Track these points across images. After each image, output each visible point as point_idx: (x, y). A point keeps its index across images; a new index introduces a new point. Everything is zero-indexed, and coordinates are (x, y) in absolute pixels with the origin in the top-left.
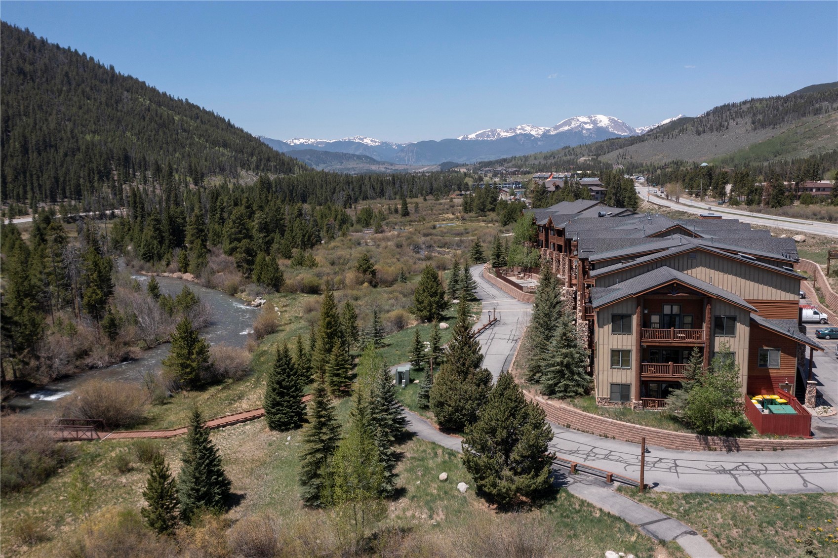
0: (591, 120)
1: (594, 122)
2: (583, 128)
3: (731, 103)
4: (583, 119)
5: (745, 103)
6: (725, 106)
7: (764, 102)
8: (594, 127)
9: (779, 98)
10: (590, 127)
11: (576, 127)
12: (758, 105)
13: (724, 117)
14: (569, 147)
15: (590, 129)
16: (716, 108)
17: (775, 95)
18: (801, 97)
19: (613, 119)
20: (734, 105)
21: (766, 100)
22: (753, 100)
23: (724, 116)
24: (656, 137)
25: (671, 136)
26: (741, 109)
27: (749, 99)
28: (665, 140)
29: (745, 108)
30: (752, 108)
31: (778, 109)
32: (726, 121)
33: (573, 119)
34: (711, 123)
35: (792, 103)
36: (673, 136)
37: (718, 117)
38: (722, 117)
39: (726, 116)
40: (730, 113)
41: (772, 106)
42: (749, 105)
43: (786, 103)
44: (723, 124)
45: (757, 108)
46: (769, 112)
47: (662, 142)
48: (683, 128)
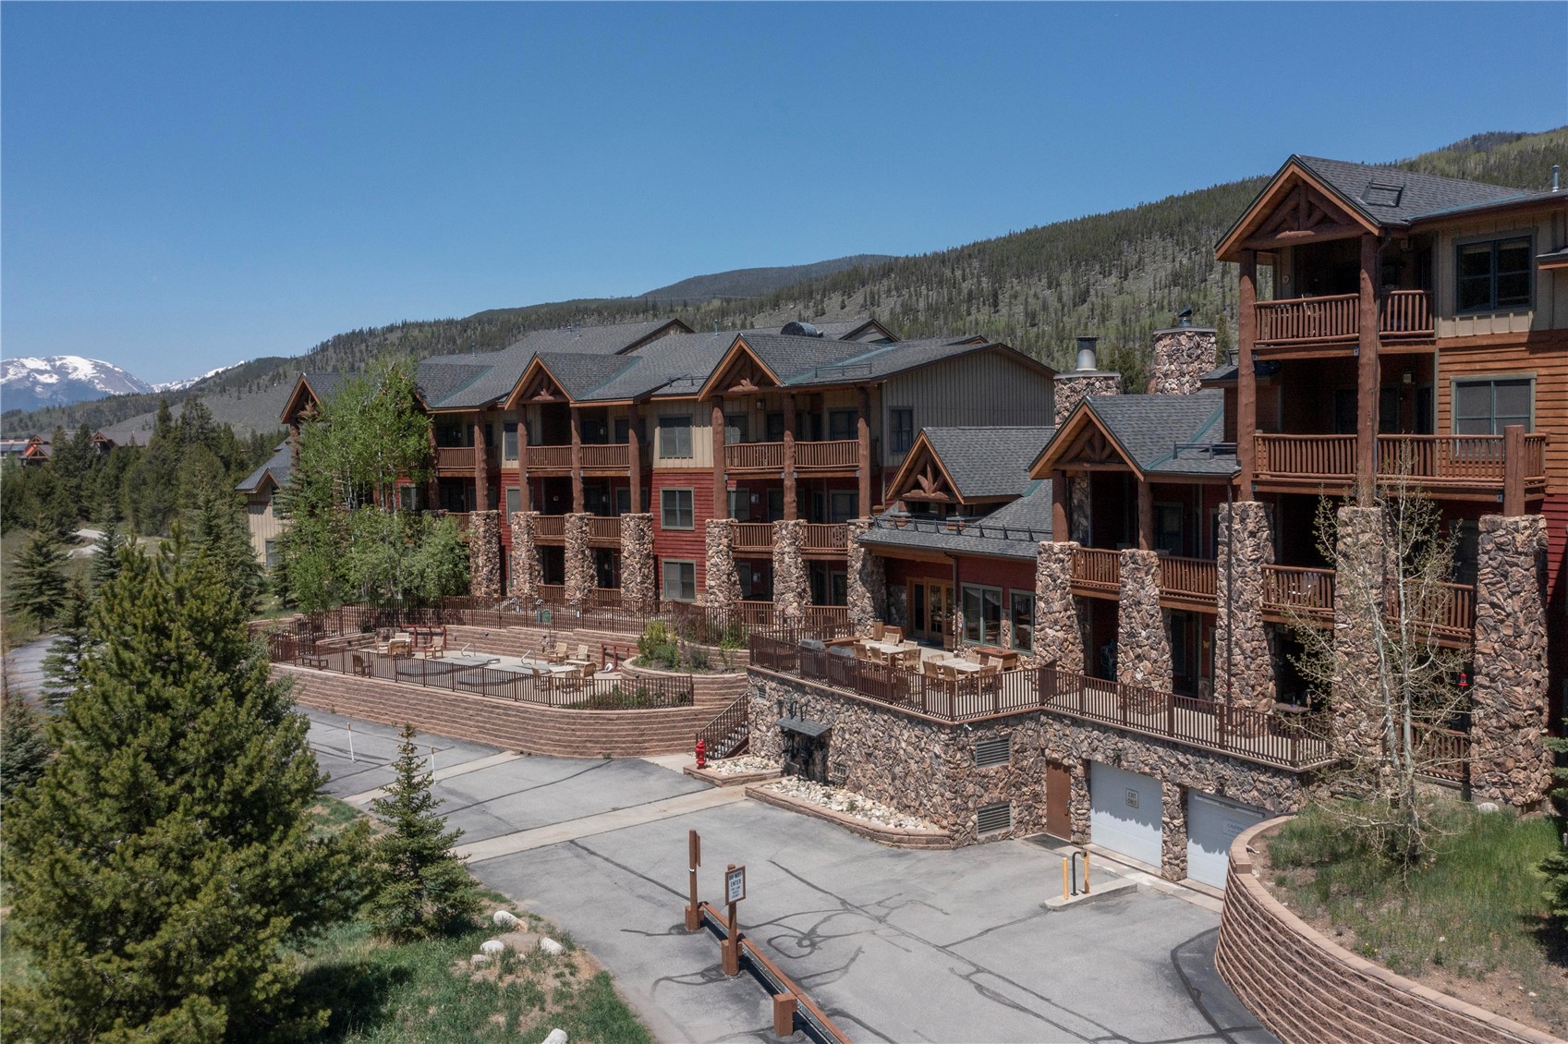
0: (53, 366)
1: (61, 371)
2: (36, 383)
3: (366, 328)
4: (33, 363)
5: (391, 329)
6: (353, 333)
7: (426, 328)
8: (60, 381)
9: (450, 323)
10: (54, 379)
11: (19, 380)
12: (416, 333)
13: (358, 355)
14: (20, 411)
15: (52, 384)
16: (339, 337)
17: (443, 317)
18: (490, 322)
19: (103, 366)
20: (372, 332)
21: (430, 325)
22: (405, 325)
23: (356, 350)
24: (223, 390)
25: (255, 388)
26: (386, 339)
27: (399, 323)
28: (243, 396)
29: (393, 337)
30: (405, 337)
31: (455, 342)
32: (362, 360)
33: (11, 363)
34: (332, 363)
35: (478, 333)
36: (259, 388)
37: (346, 353)
38: (353, 353)
39: (361, 351)
40: (367, 346)
41: (442, 335)
42: (399, 334)
43: (465, 331)
44: (356, 365)
45: (415, 339)
46: (440, 346)
47: (239, 398)
48: (278, 373)
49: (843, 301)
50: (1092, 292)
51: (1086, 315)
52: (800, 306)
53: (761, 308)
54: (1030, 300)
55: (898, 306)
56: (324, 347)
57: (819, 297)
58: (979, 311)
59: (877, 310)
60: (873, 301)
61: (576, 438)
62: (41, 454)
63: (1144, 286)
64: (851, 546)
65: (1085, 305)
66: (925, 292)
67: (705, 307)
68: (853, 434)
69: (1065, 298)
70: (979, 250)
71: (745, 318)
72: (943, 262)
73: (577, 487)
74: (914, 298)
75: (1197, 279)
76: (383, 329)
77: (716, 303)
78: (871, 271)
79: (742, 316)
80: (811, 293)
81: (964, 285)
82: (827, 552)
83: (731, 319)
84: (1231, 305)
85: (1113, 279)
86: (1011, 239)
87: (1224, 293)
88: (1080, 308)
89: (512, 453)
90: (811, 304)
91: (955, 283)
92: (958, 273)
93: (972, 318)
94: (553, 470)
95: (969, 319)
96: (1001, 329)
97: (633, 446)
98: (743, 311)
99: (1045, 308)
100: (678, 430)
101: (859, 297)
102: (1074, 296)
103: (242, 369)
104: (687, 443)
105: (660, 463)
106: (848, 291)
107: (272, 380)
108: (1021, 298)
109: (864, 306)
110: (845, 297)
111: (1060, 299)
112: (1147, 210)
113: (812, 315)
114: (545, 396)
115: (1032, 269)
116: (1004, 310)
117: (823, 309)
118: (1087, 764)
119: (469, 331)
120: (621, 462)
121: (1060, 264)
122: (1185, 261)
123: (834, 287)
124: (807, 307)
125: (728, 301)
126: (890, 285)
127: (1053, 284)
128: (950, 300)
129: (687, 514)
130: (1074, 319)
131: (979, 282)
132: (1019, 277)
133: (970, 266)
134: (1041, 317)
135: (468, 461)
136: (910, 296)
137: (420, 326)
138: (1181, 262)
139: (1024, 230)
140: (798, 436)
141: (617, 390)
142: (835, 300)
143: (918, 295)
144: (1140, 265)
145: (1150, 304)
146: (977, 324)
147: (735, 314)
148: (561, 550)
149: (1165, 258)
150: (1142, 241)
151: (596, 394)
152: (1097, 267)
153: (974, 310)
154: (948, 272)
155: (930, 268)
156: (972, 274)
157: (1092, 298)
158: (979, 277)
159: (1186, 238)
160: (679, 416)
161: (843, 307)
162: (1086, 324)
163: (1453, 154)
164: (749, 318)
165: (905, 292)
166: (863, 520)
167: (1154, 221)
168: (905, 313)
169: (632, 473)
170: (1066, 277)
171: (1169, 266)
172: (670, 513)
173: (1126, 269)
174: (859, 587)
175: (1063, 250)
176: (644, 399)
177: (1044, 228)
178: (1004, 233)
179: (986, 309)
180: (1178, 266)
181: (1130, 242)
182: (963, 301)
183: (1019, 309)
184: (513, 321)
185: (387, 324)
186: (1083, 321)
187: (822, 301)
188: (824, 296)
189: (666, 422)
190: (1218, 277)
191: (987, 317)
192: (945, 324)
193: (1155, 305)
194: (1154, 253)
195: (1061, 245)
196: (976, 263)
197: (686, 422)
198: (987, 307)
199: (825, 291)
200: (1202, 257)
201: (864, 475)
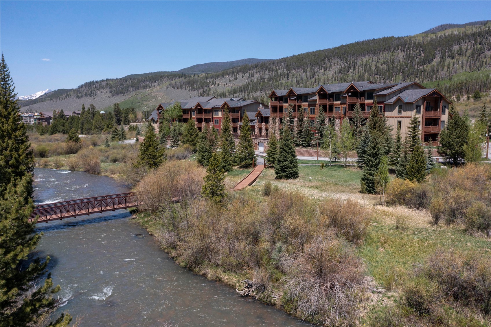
3: (95, 81)
5: (103, 81)
6: (91, 82)
7: (114, 81)
12: (111, 82)
13: (93, 89)
16: (86, 83)
17: (119, 77)
20: (97, 82)
21: (115, 80)
22: (107, 80)
23: (92, 87)
24: (50, 99)
25: (61, 99)
26: (101, 84)
27: (105, 79)
28: (57, 101)
30: (107, 83)
31: (123, 85)
32: (94, 91)
34: (85, 91)
35: (130, 82)
36: (62, 99)
37: (89, 88)
38: (91, 89)
39: (94, 88)
40: (96, 86)
41: (119, 83)
42: (105, 82)
43: (126, 82)
44: (93, 92)
45: (111, 84)
46: (119, 86)
47: (56, 102)
48: (68, 94)
49: (243, 75)
50: (316, 74)
51: (314, 82)
52: (230, 76)
53: (218, 77)
54: (298, 76)
55: (259, 77)
56: (82, 86)
57: (236, 74)
58: (283, 79)
59: (253, 78)
60: (252, 75)
61: (203, 113)
62: (43, 117)
63: (331, 73)
64: (238, 125)
65: (314, 78)
66: (267, 73)
67: (201, 76)
68: (238, 113)
69: (308, 76)
70: (284, 60)
71: (213, 80)
72: (273, 64)
73: (203, 119)
74: (264, 75)
75: (346, 71)
76: (100, 81)
77: (204, 74)
78: (251, 66)
79: (212, 79)
80: (233, 72)
81: (279, 71)
82: (235, 126)
83: (209, 80)
84: (355, 80)
85: (322, 71)
86: (295, 57)
87: (353, 76)
88: (312, 79)
89: (194, 115)
90: (233, 76)
91: (276, 70)
92: (278, 67)
93: (281, 81)
94: (200, 117)
95: (280, 82)
96: (289, 85)
97: (211, 114)
98: (212, 77)
99: (302, 79)
100: (217, 112)
101: (248, 74)
102: (311, 76)
103: (53, 92)
104: (218, 114)
105: (214, 116)
106: (244, 72)
107: (66, 96)
108: (295, 76)
109: (249, 77)
110: (244, 74)
111: (306, 77)
112: (335, 49)
113: (234, 79)
114: (199, 107)
115: (299, 67)
116: (290, 79)
117: (237, 78)
118: (258, 143)
119: (127, 82)
120: (209, 116)
121: (307, 66)
122: (343, 66)
123: (240, 71)
124: (232, 77)
125: (208, 74)
126: (257, 71)
127: (305, 72)
128: (275, 76)
129: (218, 123)
130: (310, 82)
131: (283, 71)
132: (295, 69)
133: (281, 65)
134: (301, 82)
135: (188, 116)
136: (263, 74)
137: (112, 80)
138: (342, 66)
139: (298, 54)
140: (232, 113)
141: (208, 106)
142: (240, 75)
143: (265, 74)
144: (330, 67)
145: (332, 79)
146: (282, 83)
147: (210, 78)
148: (201, 127)
149: (338, 65)
150: (332, 59)
151: (206, 107)
152: (318, 67)
153: (281, 79)
154: (274, 67)
155: (269, 66)
156: (282, 68)
157: (316, 76)
158: (283, 69)
159: (344, 59)
160: (217, 110)
161: (243, 77)
162: (313, 84)
163: (424, 35)
164: (214, 80)
165: (261, 73)
166: (239, 122)
167: (336, 53)
168: (261, 79)
169: (211, 117)
170: (308, 70)
171: (338, 67)
172: (215, 123)
173: (326, 68)
174: (239, 130)
175: (309, 61)
176: (213, 108)
177: (304, 54)
178: (292, 55)
179: (285, 79)
180: (341, 67)
181: (328, 59)
182: (278, 76)
183: (295, 79)
184: (141, 79)
185: (101, 79)
186: (313, 83)
187: (237, 75)
188: (237, 73)
189: (215, 111)
190: (352, 71)
191: (285, 81)
192: (273, 83)
193: (333, 79)
194: (335, 63)
195: (308, 60)
196: (283, 65)
197: (218, 111)
198: (285, 78)
199: (237, 72)
200: (348, 65)
201: (239, 117)
